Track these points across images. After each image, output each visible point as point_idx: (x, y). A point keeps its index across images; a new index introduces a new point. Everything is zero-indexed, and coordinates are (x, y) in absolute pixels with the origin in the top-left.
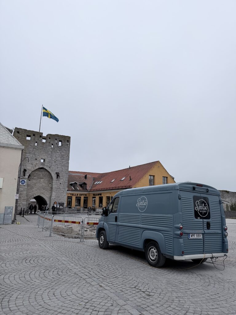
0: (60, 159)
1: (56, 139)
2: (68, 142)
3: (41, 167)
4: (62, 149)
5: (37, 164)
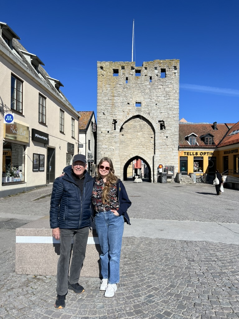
0: (163, 98)
1: (155, 67)
2: (175, 70)
3: (136, 115)
4: (166, 82)
5: (130, 111)
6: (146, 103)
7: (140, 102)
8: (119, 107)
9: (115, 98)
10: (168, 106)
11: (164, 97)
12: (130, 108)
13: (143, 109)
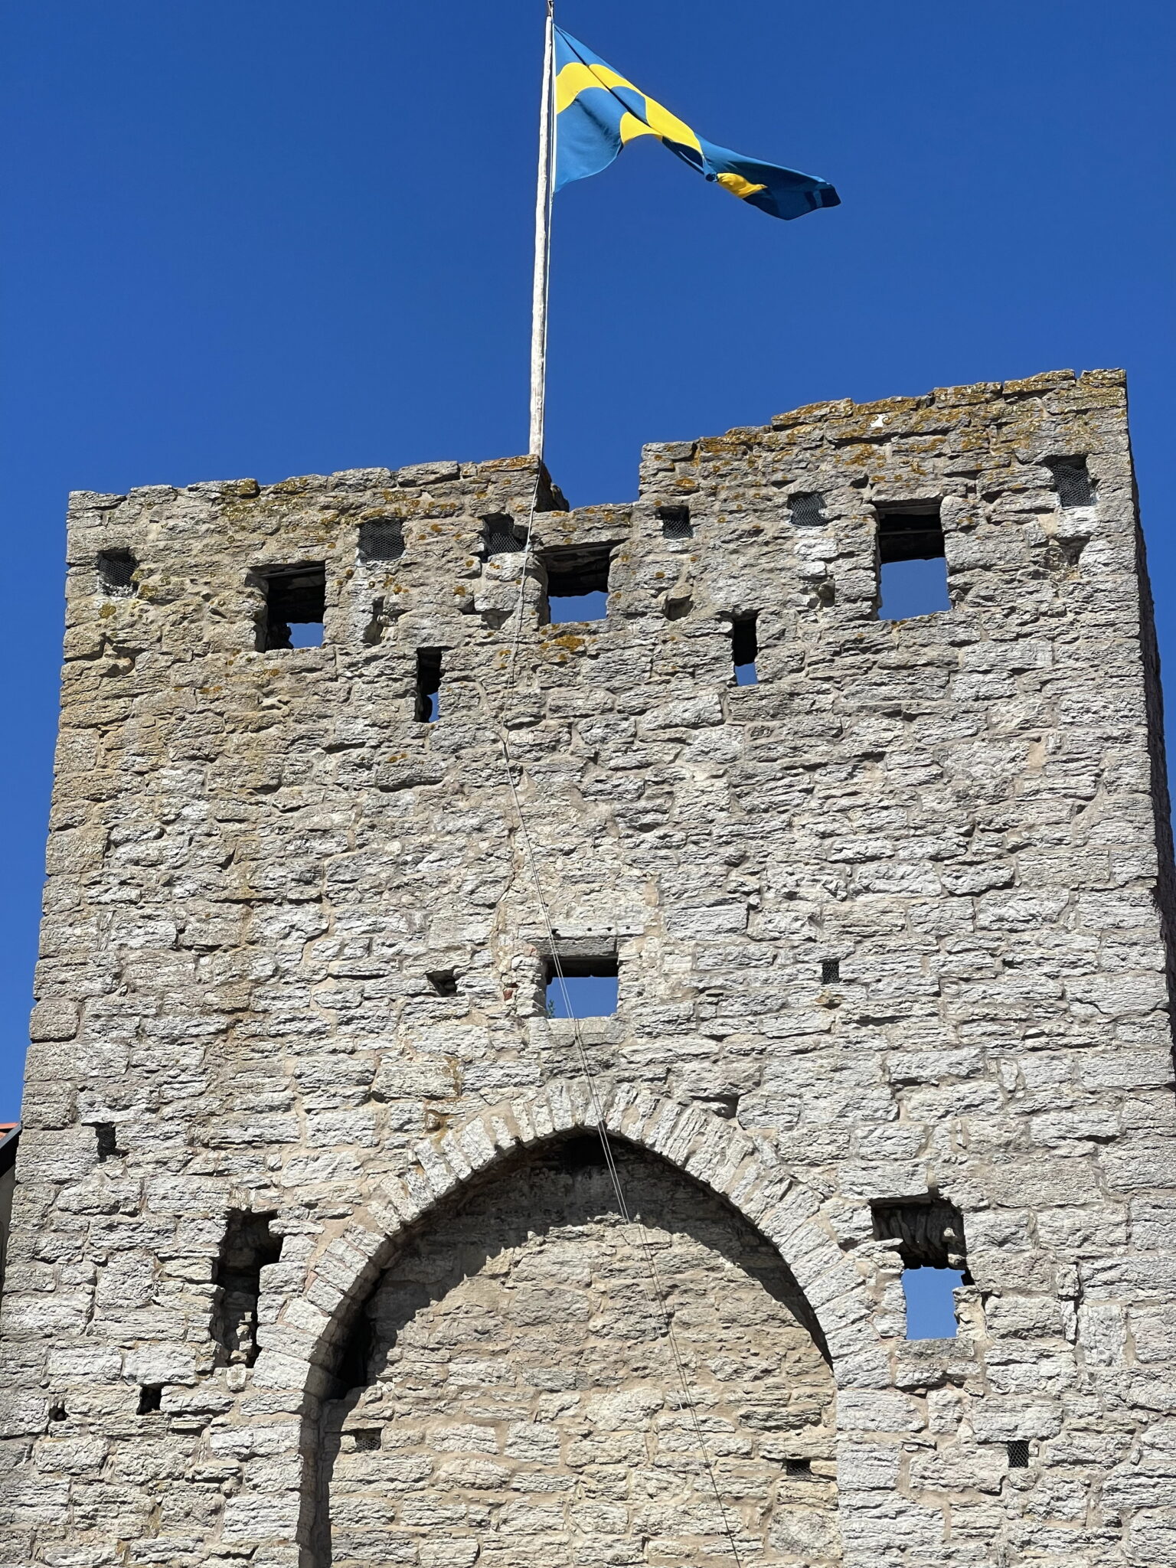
1: (793, 498)
2: (1065, 502)
3: (546, 1130)
4: (951, 667)
5: (470, 1076)
6: (680, 965)
7: (599, 950)
8: (318, 1033)
9: (273, 921)
10: (1006, 989)
11: (936, 858)
12: (471, 1038)
13: (640, 1050)
